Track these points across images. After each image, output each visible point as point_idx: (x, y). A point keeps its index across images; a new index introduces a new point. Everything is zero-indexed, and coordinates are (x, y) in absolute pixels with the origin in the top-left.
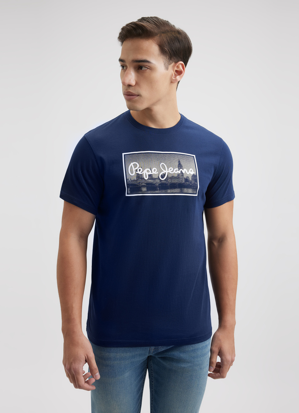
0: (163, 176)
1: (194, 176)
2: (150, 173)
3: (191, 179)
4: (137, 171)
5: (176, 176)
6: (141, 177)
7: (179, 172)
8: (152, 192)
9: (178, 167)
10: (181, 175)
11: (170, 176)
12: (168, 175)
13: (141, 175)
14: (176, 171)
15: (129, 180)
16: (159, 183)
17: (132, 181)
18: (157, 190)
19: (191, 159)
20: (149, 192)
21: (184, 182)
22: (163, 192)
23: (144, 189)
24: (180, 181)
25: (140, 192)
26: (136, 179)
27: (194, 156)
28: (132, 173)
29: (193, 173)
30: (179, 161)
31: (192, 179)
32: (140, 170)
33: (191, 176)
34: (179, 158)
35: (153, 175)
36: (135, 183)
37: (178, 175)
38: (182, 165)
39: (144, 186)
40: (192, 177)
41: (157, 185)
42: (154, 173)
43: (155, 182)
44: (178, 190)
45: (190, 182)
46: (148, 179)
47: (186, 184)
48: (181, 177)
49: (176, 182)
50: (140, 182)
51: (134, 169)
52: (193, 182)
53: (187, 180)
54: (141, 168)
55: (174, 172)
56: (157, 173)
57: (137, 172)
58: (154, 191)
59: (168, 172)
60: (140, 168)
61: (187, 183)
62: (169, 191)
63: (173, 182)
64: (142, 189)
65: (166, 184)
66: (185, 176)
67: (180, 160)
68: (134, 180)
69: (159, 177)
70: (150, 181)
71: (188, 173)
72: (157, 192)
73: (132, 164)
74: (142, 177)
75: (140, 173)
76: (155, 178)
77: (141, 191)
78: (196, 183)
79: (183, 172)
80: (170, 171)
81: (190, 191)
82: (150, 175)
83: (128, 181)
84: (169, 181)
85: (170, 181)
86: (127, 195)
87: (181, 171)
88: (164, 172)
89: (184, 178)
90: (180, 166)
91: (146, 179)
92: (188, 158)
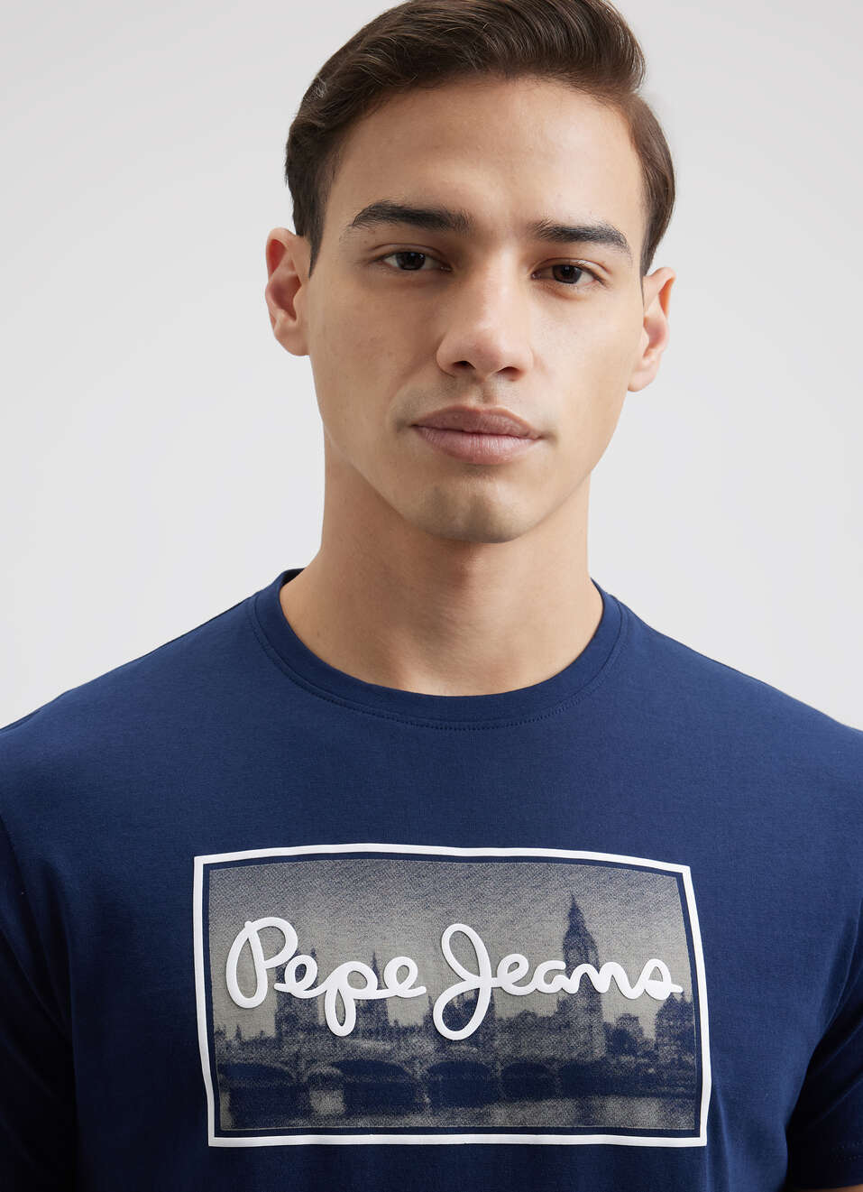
0: (458, 1015)
1: (677, 1012)
2: (371, 992)
3: (649, 1032)
4: (281, 979)
5: (547, 1010)
6: (304, 1019)
7: (572, 985)
8: (383, 1122)
9: (567, 948)
10: (583, 1002)
11: (506, 1012)
12: (491, 1007)
13: (310, 1003)
14: (549, 978)
15: (230, 1035)
16: (434, 1060)
17: (244, 1045)
18: (418, 1109)
19: (662, 896)
20: (361, 1124)
21: (599, 1052)
22: (460, 1122)
23: (328, 1103)
24: (571, 1049)
25: (301, 1123)
26: (271, 1032)
27: (685, 871)
28: (249, 987)
29: (665, 988)
30: (574, 912)
31: (659, 1035)
32: (301, 972)
33: (656, 1009)
34: (575, 890)
35: (389, 1004)
36: (267, 1058)
37: (565, 1003)
38: (595, 937)
39: (326, 1083)
40: (660, 1015)
41: (419, 1071)
42: (395, 989)
43: (403, 1055)
44: (562, 1109)
45: (647, 1054)
46: (354, 1034)
47: (620, 1066)
48: (583, 1020)
49: (548, 1053)
50: (297, 1056)
51: (263, 966)
52: (668, 1053)
53: (621, 1038)
54: (313, 955)
55: (538, 983)
56: (422, 990)
57: (279, 987)
58: (399, 1114)
59: (495, 983)
60: (306, 959)
61: (624, 1059)
62: (499, 1115)
63: (525, 1053)
64: (314, 1102)
65: (476, 1068)
66: (610, 1016)
67: (580, 903)
68: (261, 1042)
69: (429, 1019)
70: (367, 1044)
71: (633, 993)
72: (417, 1121)
73: (251, 930)
74: (315, 1016)
75: (299, 989)
76: (404, 1023)
77: (308, 1112)
78: (689, 1059)
79: (601, 982)
80: (507, 981)
81: (648, 1112)
82: (368, 1009)
83: (219, 1044)
84: (502, 1045)
85: (508, 1050)
86: (214, 1141)
87: (585, 977)
88: (469, 982)
89: (606, 1026)
90: (579, 945)
91: (342, 1031)
92: (636, 890)
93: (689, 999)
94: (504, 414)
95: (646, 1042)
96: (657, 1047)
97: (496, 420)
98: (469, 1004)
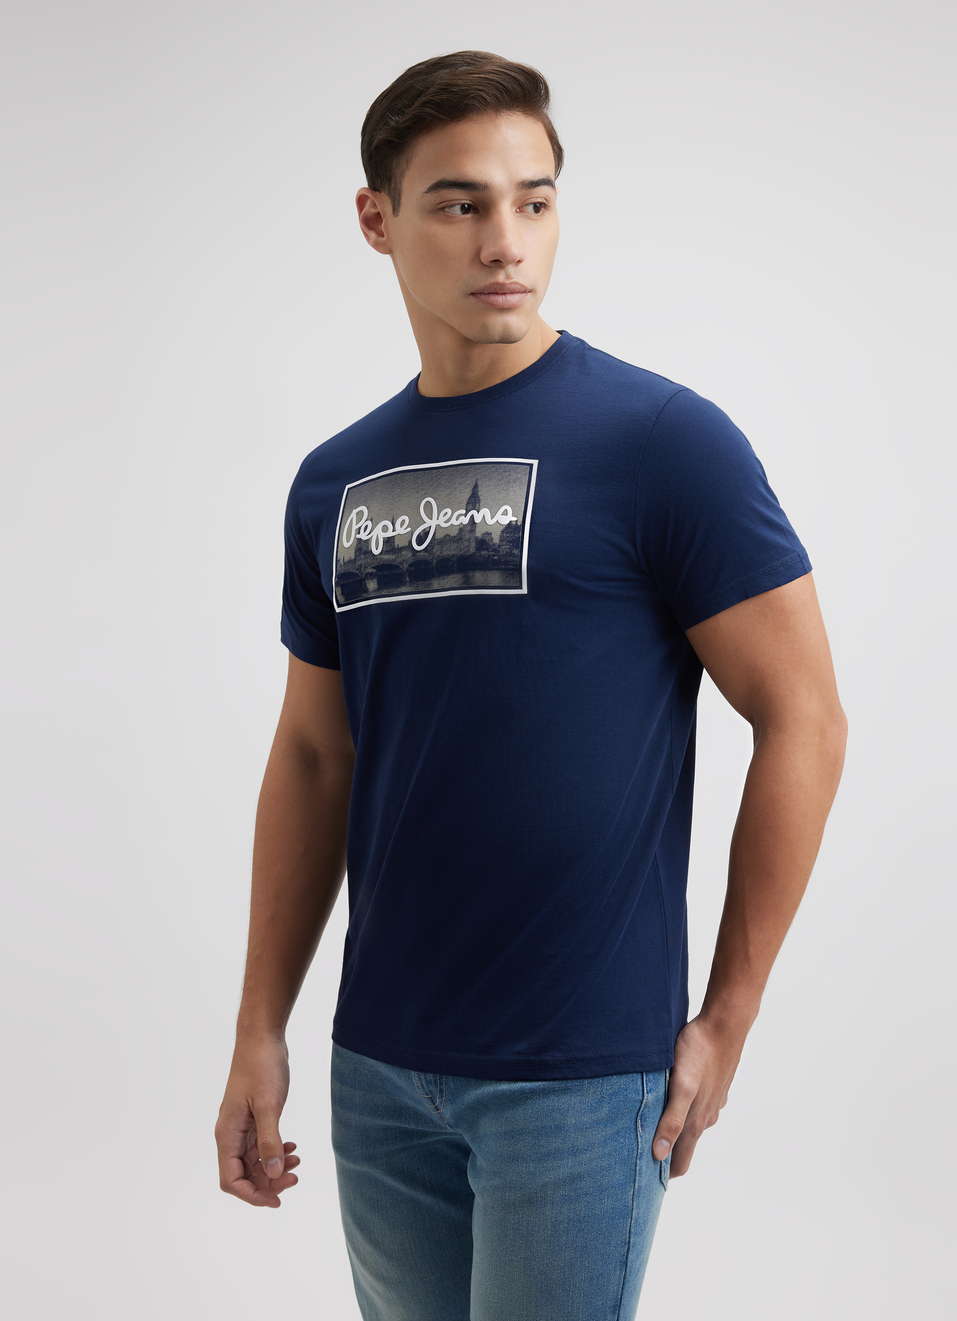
0: (420, 540)
1: (512, 530)
2: (390, 534)
3: (496, 540)
4: (359, 533)
5: (454, 533)
7: (466, 521)
9: (468, 504)
10: (469, 528)
11: (439, 536)
12: (434, 534)
13: (367, 541)
14: (458, 518)
15: (342, 561)
16: (411, 561)
17: (345, 563)
19: (522, 475)
20: (384, 593)
21: (472, 550)
22: (420, 589)
23: (372, 585)
24: (461, 550)
25: (365, 595)
26: (352, 557)
27: (535, 462)
28: (349, 539)
29: (508, 519)
30: (476, 486)
31: (501, 541)
32: (366, 528)
33: (501, 528)
34: (480, 477)
35: (396, 538)
36: (351, 568)
38: (481, 498)
39: (370, 576)
40: (503, 532)
41: (405, 567)
42: (399, 530)
43: (400, 560)
45: (494, 550)
46: (381, 553)
47: (481, 556)
48: (468, 536)
49: (453, 553)
50: (360, 565)
51: (355, 528)
52: (505, 548)
53: (483, 543)
54: (372, 520)
55: (454, 522)
56: (409, 529)
57: (358, 536)
59: (437, 523)
60: (369, 523)
61: (483, 553)
62: (435, 584)
63: (444, 553)
64: (367, 586)
65: (426, 563)
67: (479, 482)
68: (349, 562)
69: (410, 542)
71: (491, 522)
72: (404, 589)
73: (355, 513)
74: (368, 547)
76: (400, 546)
77: (367, 590)
79: (478, 519)
80: (442, 522)
81: (495, 577)
82: (388, 541)
83: (339, 566)
84: (437, 551)
85: (438, 553)
86: (336, 610)
87: (472, 516)
88: (428, 523)
89: (477, 538)
90: (474, 502)
91: (376, 552)
92: (507, 474)
94: (516, 283)
95: (494, 545)
96: (499, 546)
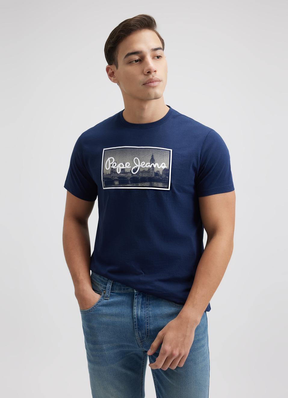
0: (134, 171)
1: (166, 171)
2: (123, 167)
3: (161, 173)
4: (112, 166)
5: (147, 170)
6: (114, 171)
7: (151, 166)
8: (124, 185)
9: (151, 161)
10: (152, 169)
11: (141, 170)
12: (140, 169)
13: (115, 169)
14: (147, 166)
15: (105, 174)
16: (131, 177)
17: (107, 175)
18: (129, 184)
19: (167, 154)
20: (121, 186)
21: (153, 176)
22: (134, 185)
23: (117, 183)
24: (149, 175)
25: (113, 186)
26: (110, 173)
28: (108, 167)
29: (164, 167)
30: (153, 156)
31: (163, 174)
32: (114, 165)
33: (163, 170)
34: (153, 153)
35: (125, 169)
36: (109, 177)
37: (149, 169)
38: (155, 160)
39: (116, 180)
40: (163, 171)
41: (129, 178)
42: (127, 167)
43: (127, 176)
44: (148, 184)
45: (160, 176)
46: (120, 173)
47: (156, 178)
48: (151, 171)
49: (146, 176)
50: (113, 176)
51: (110, 164)
52: (164, 176)
53: (157, 174)
54: (116, 162)
55: (146, 166)
56: (130, 167)
57: (111, 167)
58: (126, 184)
59: (140, 166)
60: (115, 163)
61: (157, 177)
62: (140, 185)
63: (143, 176)
64: (115, 183)
65: (137, 178)
66: (155, 171)
67: (154, 155)
68: (109, 174)
69: (131, 171)
70: (122, 175)
71: (159, 168)
72: (128, 185)
73: (109, 159)
74: (115, 171)
75: (114, 167)
76: (127, 172)
77: (114, 184)
78: (167, 177)
79: (155, 166)
80: (142, 166)
81: (160, 185)
82: (122, 170)
84: (140, 175)
85: (141, 175)
86: (104, 188)
87: (153, 165)
88: (137, 166)
89: (155, 172)
90: (152, 161)
91: (119, 173)
92: (163, 153)
93: (168, 169)
95: (160, 175)
96: (162, 175)
97: (155, 79)
98: (136, 169)
